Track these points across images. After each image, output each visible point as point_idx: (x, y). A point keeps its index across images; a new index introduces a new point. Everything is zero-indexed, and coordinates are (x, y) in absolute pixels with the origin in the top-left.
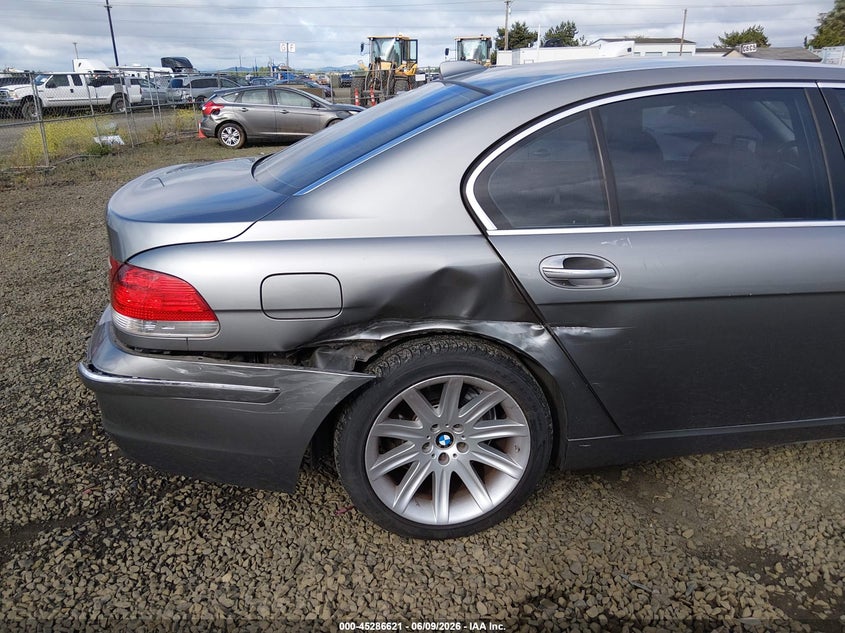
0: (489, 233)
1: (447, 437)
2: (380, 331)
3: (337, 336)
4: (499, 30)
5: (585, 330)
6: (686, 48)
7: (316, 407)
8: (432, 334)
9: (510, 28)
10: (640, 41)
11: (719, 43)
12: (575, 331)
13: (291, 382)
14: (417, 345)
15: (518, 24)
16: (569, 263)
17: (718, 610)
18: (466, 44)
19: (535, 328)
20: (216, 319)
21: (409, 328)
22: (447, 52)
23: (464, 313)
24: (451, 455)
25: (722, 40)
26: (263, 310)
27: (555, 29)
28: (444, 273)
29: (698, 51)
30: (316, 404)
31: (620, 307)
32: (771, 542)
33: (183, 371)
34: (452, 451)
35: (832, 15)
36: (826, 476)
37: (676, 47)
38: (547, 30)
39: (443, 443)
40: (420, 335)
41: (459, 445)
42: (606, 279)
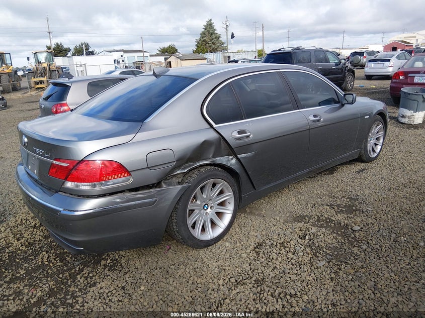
0: (214, 126)
1: (206, 206)
2: (184, 169)
3: (172, 173)
4: (47, 47)
5: (246, 155)
6: (146, 54)
7: (172, 202)
8: (201, 166)
9: (53, 46)
10: (125, 52)
11: (158, 52)
12: (244, 155)
13: (161, 194)
14: (196, 171)
15: (57, 43)
16: (239, 133)
17: (304, 231)
18: (39, 55)
19: (231, 157)
20: (130, 175)
21: (194, 165)
22: (28, 59)
23: (211, 156)
24: (208, 212)
25: (159, 51)
26: (148, 168)
27: (78, 45)
28: (205, 142)
29: (151, 56)
30: (171, 201)
31: (254, 145)
32: (300, 213)
33: (118, 200)
34: (209, 210)
35: (200, 40)
36: (300, 193)
37: (141, 54)
38: (74, 47)
39: (205, 208)
40: (197, 167)
41: (211, 207)
42: (248, 137)
